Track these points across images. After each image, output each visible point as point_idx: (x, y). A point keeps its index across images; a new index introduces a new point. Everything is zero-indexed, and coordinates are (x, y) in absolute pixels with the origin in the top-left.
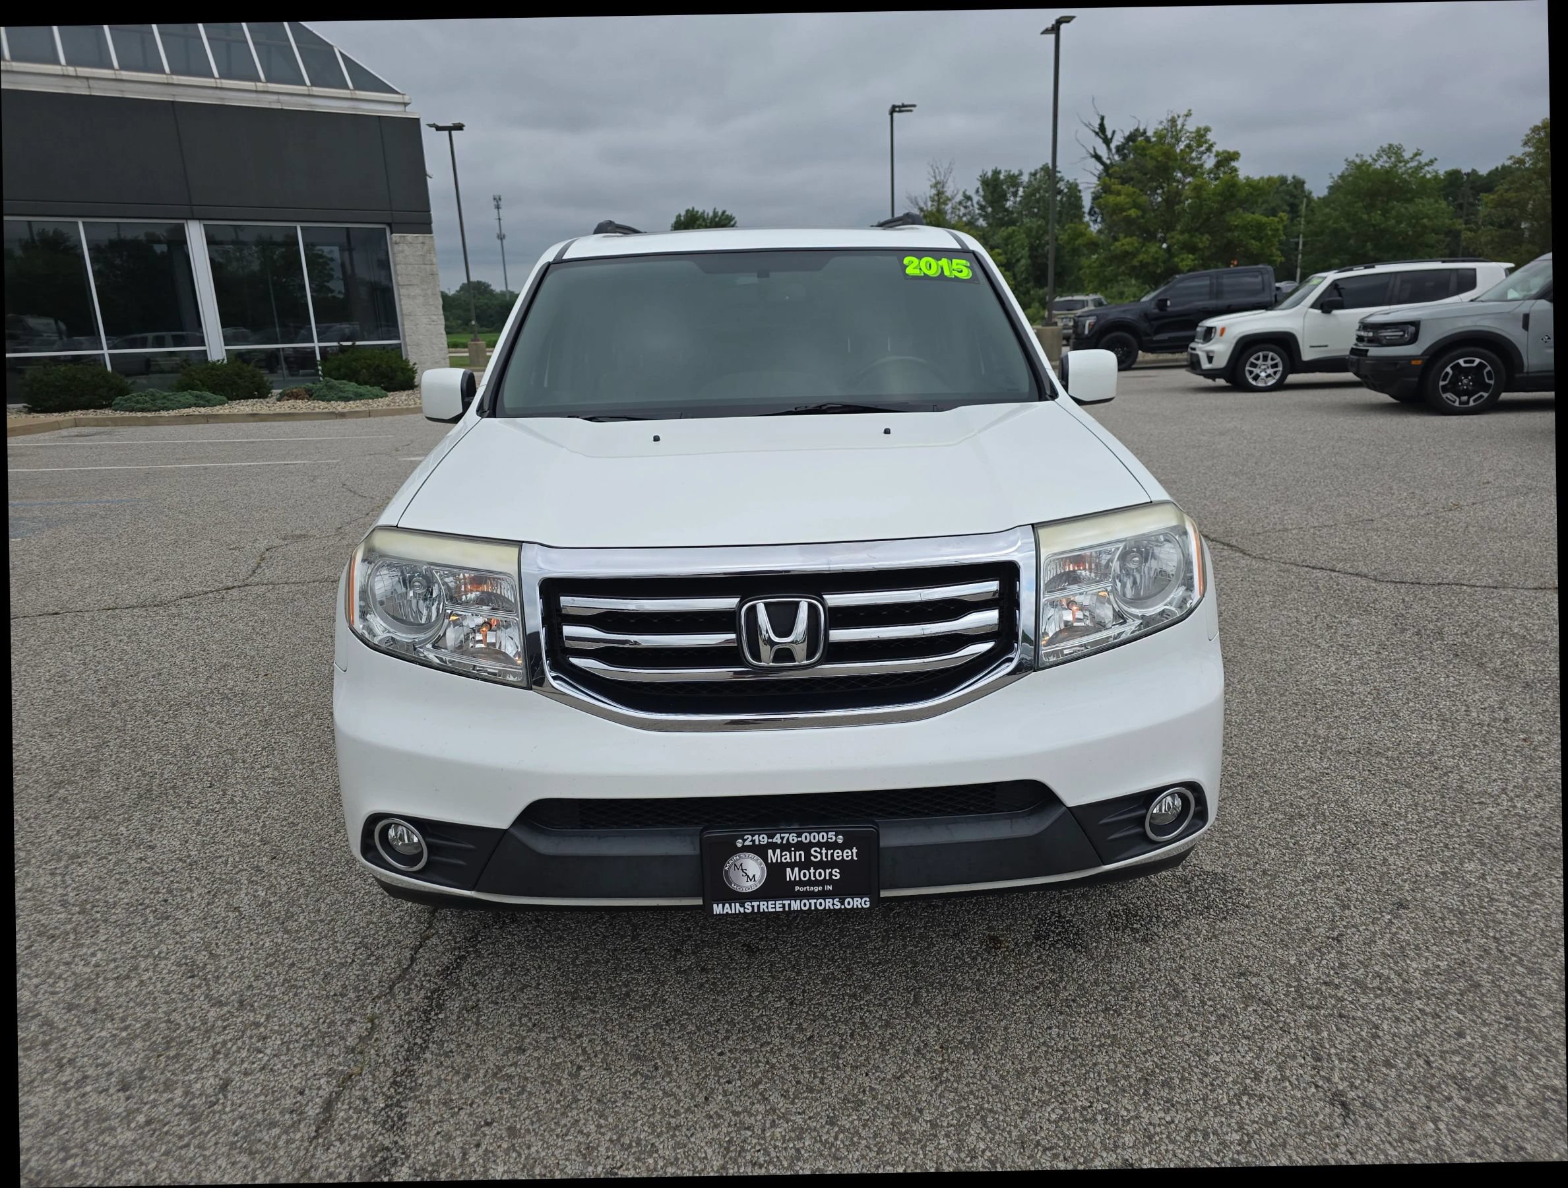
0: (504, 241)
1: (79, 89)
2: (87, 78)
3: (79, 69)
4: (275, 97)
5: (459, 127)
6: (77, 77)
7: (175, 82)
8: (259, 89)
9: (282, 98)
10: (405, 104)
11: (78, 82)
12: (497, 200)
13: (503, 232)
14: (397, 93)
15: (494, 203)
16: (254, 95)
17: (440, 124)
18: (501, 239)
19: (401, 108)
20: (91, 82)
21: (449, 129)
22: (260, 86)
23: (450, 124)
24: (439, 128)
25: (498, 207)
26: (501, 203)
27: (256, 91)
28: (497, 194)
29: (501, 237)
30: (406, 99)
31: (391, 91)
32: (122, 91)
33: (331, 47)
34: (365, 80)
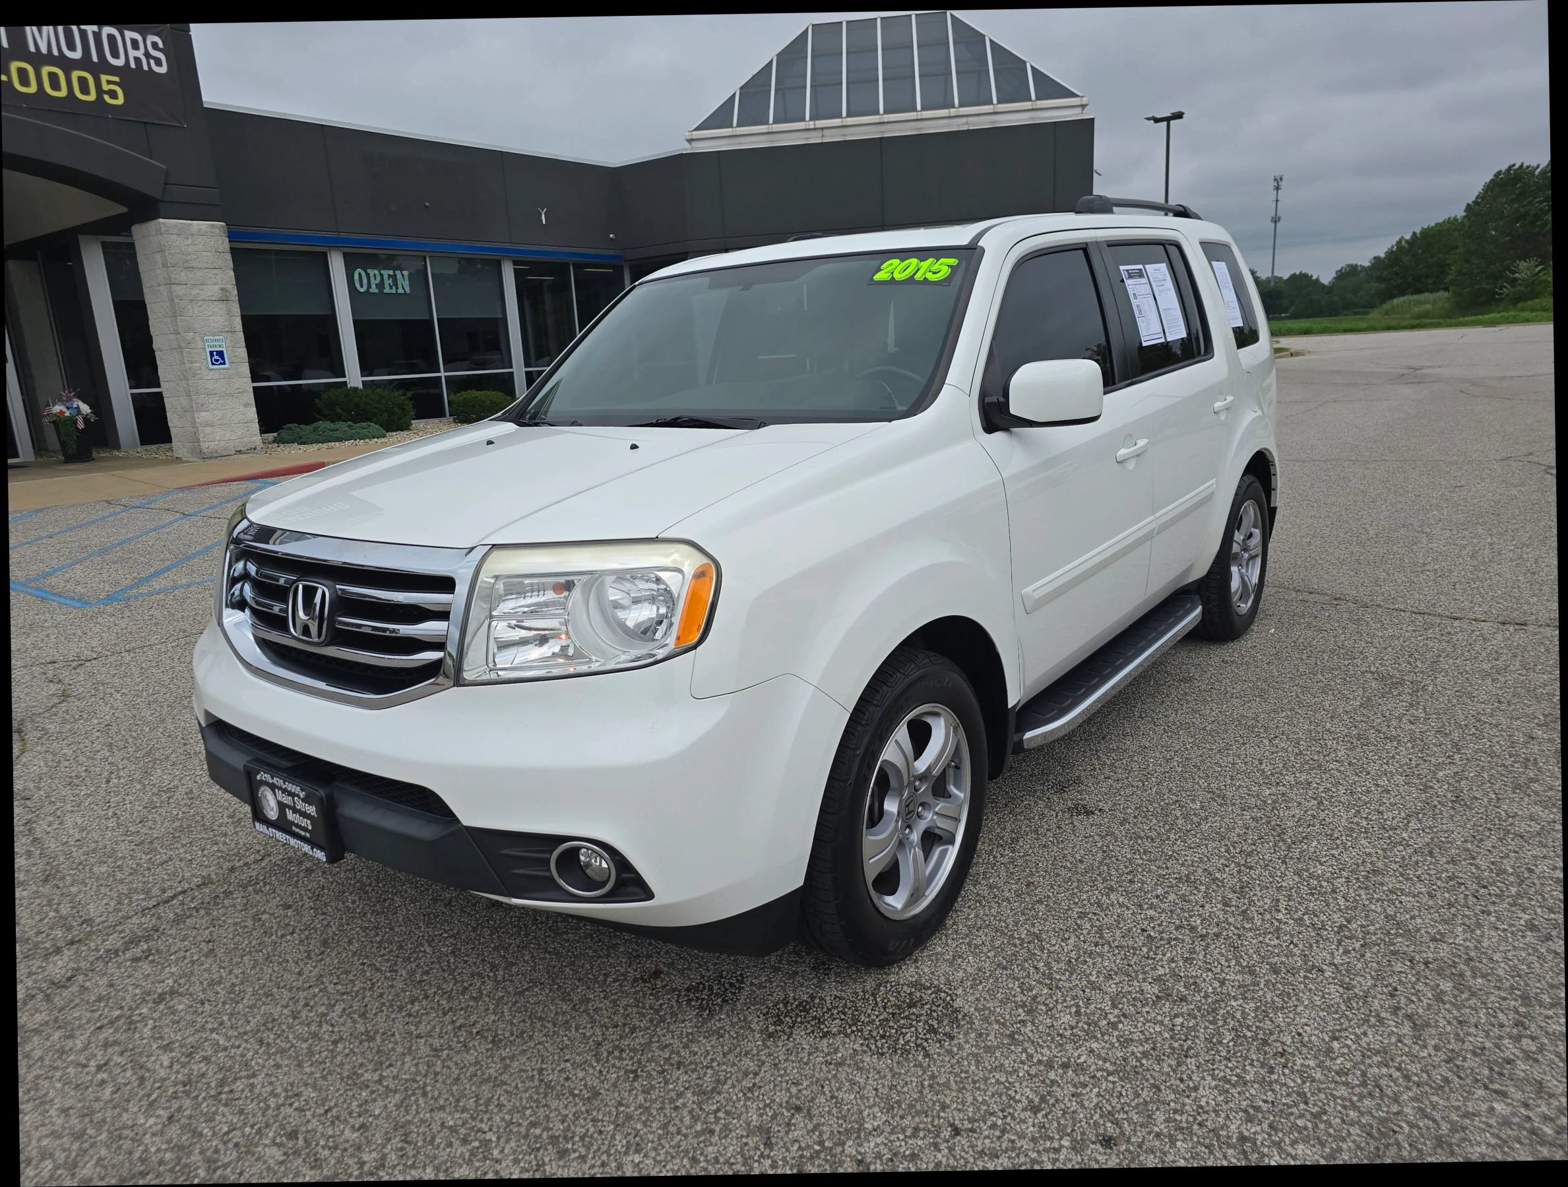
0: (1278, 224)
1: (815, 139)
2: (822, 129)
3: (817, 122)
4: (964, 120)
5: (1179, 116)
6: (815, 129)
7: (886, 120)
8: (952, 115)
9: (971, 119)
10: (1083, 106)
11: (815, 133)
12: (1278, 180)
13: (1279, 214)
14: (1076, 96)
15: (1273, 184)
16: (947, 121)
17: (1159, 116)
18: (1276, 222)
19: (1079, 110)
20: (825, 131)
21: (1168, 120)
22: (953, 112)
23: (1169, 115)
24: (1157, 120)
25: (1277, 188)
26: (1282, 184)
27: (950, 117)
28: (1278, 174)
29: (1276, 220)
30: (1085, 101)
31: (1074, 95)
32: (844, 135)
33: (1025, 62)
34: (1049, 88)
